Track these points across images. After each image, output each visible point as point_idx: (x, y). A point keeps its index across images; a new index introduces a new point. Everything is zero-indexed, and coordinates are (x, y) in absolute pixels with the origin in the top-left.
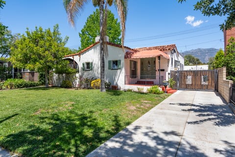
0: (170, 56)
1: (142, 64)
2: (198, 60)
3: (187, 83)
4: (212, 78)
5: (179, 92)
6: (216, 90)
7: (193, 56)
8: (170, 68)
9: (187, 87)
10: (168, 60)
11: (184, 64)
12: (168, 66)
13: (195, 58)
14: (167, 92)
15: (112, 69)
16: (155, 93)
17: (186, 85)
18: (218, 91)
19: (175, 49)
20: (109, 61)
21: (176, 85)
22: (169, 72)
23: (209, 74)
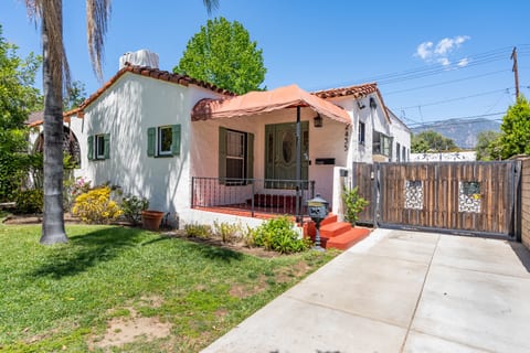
0: (351, 114)
1: (270, 140)
2: (449, 142)
3: (407, 206)
4: (496, 189)
5: (378, 234)
6: (512, 234)
7: (439, 133)
8: (354, 155)
9: (406, 221)
10: (348, 127)
11: (408, 147)
12: (346, 148)
13: (444, 138)
14: (323, 244)
15: (159, 156)
16: (272, 248)
17: (405, 212)
18: (519, 240)
19: (375, 95)
20: (149, 129)
21: (370, 210)
22: (349, 167)
23: (484, 173)
